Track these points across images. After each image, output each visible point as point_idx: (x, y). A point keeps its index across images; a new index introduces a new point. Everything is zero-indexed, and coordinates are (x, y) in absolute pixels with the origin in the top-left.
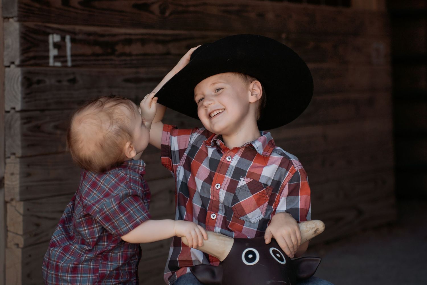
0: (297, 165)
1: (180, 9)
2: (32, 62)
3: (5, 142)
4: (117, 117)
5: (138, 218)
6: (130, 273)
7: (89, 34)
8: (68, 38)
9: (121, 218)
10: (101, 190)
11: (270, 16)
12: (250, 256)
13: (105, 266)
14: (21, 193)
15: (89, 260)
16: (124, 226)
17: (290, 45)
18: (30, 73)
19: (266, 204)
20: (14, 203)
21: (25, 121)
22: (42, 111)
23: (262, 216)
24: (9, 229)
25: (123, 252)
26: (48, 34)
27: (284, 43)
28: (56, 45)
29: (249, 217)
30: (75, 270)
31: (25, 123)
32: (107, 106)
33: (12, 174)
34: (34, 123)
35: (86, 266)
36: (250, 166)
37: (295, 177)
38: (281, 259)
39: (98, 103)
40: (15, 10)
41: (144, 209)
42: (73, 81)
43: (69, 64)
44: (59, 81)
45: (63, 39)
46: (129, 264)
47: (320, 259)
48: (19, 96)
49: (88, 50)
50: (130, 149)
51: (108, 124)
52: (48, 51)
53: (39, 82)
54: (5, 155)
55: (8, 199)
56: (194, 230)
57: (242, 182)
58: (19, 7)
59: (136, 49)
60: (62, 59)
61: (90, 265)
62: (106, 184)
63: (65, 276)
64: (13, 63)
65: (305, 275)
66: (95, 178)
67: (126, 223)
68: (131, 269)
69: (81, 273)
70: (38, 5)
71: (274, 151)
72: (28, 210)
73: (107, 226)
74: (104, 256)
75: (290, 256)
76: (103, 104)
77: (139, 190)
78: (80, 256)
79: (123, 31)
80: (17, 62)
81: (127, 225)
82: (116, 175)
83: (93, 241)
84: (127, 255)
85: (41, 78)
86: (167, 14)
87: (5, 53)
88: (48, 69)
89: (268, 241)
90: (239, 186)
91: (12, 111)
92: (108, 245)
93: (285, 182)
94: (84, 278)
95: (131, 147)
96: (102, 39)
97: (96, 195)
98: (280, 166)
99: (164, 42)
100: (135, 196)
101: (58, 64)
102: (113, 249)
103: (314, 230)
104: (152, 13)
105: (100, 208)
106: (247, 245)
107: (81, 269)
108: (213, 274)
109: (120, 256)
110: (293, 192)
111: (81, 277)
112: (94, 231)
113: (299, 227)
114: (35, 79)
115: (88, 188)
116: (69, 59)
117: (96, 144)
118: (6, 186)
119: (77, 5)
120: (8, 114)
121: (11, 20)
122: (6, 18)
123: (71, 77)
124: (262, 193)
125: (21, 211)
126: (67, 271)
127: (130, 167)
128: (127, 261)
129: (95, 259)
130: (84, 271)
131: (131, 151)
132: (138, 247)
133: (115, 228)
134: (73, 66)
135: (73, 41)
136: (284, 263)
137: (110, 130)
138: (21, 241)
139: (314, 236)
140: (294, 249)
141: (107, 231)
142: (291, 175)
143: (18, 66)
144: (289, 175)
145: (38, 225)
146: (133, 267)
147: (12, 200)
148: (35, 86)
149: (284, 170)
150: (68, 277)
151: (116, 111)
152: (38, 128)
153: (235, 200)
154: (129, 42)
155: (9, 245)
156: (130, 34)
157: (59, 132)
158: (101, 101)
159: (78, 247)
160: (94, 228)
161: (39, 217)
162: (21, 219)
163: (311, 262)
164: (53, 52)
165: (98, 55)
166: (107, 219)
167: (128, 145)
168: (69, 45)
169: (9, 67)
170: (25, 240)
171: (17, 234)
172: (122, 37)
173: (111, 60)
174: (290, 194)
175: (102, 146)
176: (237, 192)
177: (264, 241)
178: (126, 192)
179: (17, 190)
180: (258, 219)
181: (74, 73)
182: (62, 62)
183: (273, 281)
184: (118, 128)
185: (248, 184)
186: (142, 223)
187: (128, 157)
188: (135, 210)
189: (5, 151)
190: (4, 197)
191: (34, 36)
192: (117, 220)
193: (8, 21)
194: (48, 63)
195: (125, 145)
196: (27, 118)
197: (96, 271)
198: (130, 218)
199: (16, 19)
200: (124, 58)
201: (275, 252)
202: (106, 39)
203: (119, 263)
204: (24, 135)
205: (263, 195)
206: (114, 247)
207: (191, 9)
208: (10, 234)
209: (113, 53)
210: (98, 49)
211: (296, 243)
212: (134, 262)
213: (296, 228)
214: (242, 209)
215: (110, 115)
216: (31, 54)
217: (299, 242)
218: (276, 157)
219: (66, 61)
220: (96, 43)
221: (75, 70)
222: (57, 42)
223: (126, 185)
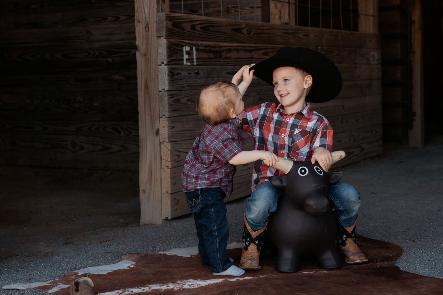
0: (326, 121)
1: (259, 31)
2: (174, 62)
3: (159, 109)
4: (227, 94)
5: (235, 150)
6: (229, 181)
7: (206, 46)
8: (194, 48)
9: (226, 151)
10: (213, 135)
11: (312, 36)
12: (303, 171)
13: (214, 177)
14: (169, 138)
15: (206, 173)
16: (228, 156)
17: (323, 53)
18: (172, 69)
19: (309, 143)
20: (165, 143)
21: (170, 96)
22: (180, 91)
23: (308, 150)
24: (162, 158)
25: (225, 170)
26: (183, 46)
27: (319, 51)
28: (187, 53)
29: (302, 151)
30: (197, 178)
31: (170, 98)
32: (222, 87)
33: (164, 127)
34: (175, 98)
35: (204, 176)
36: (300, 123)
37: (325, 128)
38: (321, 173)
39: (217, 85)
40: (164, 33)
41: (239, 146)
42: (197, 73)
43: (195, 64)
44: (189, 74)
45: (191, 49)
46: (228, 176)
47: (342, 173)
48: (167, 82)
49: (206, 55)
50: (233, 113)
51: (222, 97)
52: (183, 56)
53: (178, 74)
54: (159, 116)
55: (161, 141)
56: (271, 156)
57: (297, 131)
58: (166, 31)
59: (233, 55)
60: (191, 61)
61: (206, 176)
62: (216, 132)
63: (192, 181)
64: (163, 63)
65: (334, 182)
66: (211, 128)
67: (229, 154)
68: (229, 179)
69: (200, 180)
70: (177, 29)
71: (313, 114)
72: (173, 147)
73: (219, 156)
74: (214, 171)
75: (325, 171)
76: (220, 86)
77: (236, 136)
78: (201, 170)
79: (226, 44)
80: (165, 63)
81: (230, 155)
82: (222, 127)
83: (209, 163)
84: (227, 171)
85: (179, 72)
86: (252, 35)
87: (159, 57)
88: (183, 66)
89: (313, 163)
90: (295, 134)
91: (163, 91)
92: (217, 166)
93: (320, 130)
94: (202, 183)
95: (233, 112)
96: (213, 49)
97: (211, 137)
98: (317, 121)
99: (250, 51)
100: (233, 139)
101: (189, 64)
102: (220, 168)
103: (339, 156)
104: (243, 34)
105: (214, 147)
106: (301, 165)
107: (201, 178)
108: (281, 181)
109: (223, 172)
110: (324, 136)
111: (200, 182)
112: (210, 157)
113: (331, 155)
114: (176, 72)
115: (207, 133)
116: (195, 60)
117: (214, 108)
118: (160, 133)
119: (199, 29)
120: (161, 93)
121: (161, 38)
122: (159, 37)
123: (196, 71)
124: (308, 136)
125: (169, 148)
126: (192, 178)
127: (231, 122)
128: (227, 175)
129: (209, 173)
130: (202, 179)
131: (233, 114)
132: (234, 167)
133: (223, 157)
134: (197, 65)
135: (197, 50)
136: (322, 175)
137: (222, 101)
138: (170, 165)
139: (339, 160)
140: (328, 167)
141: (217, 158)
142: (323, 126)
143: (166, 65)
144: (322, 126)
145: (179, 156)
146: (230, 178)
147: (164, 141)
148: (176, 76)
149: (319, 123)
150: (193, 181)
151: (228, 90)
152: (177, 101)
153: (293, 141)
154: (229, 50)
155: (163, 167)
156: (230, 46)
157: (189, 103)
158: (219, 84)
159: (200, 166)
160: (210, 156)
161: (179, 152)
162: (169, 152)
163: (337, 175)
164: (186, 57)
165: (211, 58)
166: (218, 152)
167: (232, 110)
168: (195, 52)
169: (161, 65)
170: (172, 164)
171: (167, 161)
172: (226, 48)
173: (219, 61)
174: (321, 137)
175: (217, 110)
176: (294, 137)
177: (311, 163)
178: (228, 137)
179: (167, 136)
180: (306, 151)
181: (197, 69)
182: (191, 62)
183: (316, 185)
184: (227, 100)
185: (300, 132)
186: (238, 153)
187: (232, 117)
188: (233, 146)
189: (159, 114)
190: (160, 140)
191: (175, 47)
192: (224, 153)
193: (160, 38)
194: (183, 63)
195: (230, 110)
196: (171, 95)
197: (209, 179)
198: (231, 151)
199: (164, 37)
200: (226, 60)
201: (317, 169)
202: (216, 49)
203: (223, 176)
204: (170, 105)
205: (308, 137)
206: (220, 167)
207: (266, 31)
208: (163, 161)
209: (220, 57)
210: (211, 55)
211: (329, 164)
212: (231, 175)
213: (329, 154)
214: (298, 146)
215: (223, 92)
216: (174, 58)
217: (331, 163)
218: (315, 118)
219: (193, 62)
220: (211, 51)
221: (198, 67)
222: (188, 51)
223: (228, 133)
